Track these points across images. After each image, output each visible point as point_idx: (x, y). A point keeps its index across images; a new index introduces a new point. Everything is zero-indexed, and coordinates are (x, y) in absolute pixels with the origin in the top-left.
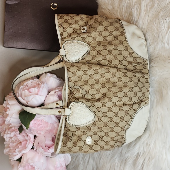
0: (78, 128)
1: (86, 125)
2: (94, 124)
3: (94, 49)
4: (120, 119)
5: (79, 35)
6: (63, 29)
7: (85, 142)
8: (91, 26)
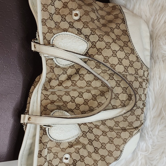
1: (68, 140)
3: (93, 45)
4: (109, 140)
5: (71, 25)
6: (49, 16)
7: (61, 159)
8: (87, 13)
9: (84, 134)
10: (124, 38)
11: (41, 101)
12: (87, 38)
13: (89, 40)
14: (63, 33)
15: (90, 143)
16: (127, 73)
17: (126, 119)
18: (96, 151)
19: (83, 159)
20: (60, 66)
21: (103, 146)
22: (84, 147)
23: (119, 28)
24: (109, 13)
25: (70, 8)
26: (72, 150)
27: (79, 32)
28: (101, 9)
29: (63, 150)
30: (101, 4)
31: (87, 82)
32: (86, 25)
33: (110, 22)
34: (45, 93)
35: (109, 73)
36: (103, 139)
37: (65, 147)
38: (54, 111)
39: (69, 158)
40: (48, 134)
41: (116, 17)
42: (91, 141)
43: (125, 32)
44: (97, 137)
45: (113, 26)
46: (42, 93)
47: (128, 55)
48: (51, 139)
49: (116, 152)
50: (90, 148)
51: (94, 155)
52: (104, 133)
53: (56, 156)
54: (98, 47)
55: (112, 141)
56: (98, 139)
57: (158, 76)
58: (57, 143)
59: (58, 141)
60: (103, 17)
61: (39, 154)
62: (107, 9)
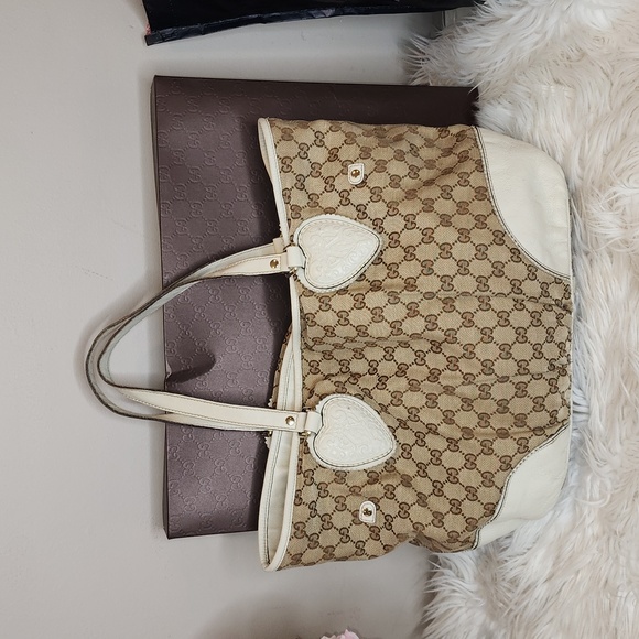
0: (340, 476)
1: (365, 467)
2: (390, 466)
3: (394, 241)
4: (464, 461)
5: (345, 198)
6: (295, 181)
7: (355, 514)
8: (380, 166)
9: (406, 451)
10: (478, 208)
11: (304, 378)
12: (377, 225)
13: (381, 230)
14: (323, 216)
15: (421, 472)
16: (488, 293)
17: (505, 407)
18: (438, 490)
19: (406, 512)
20: (315, 290)
21: (453, 477)
22: (406, 481)
23: (466, 183)
24: (448, 152)
25: (343, 159)
26: (377, 489)
27: (361, 213)
28: (429, 143)
29: (355, 491)
30: (431, 132)
31: (392, 325)
32: (376, 195)
33: (448, 172)
34: (310, 356)
35: (443, 298)
36: (452, 459)
37: (359, 483)
38: (328, 398)
39: (374, 512)
40: (312, 451)
41: (463, 158)
42: (423, 467)
43: (483, 193)
44: (437, 456)
45: (451, 180)
46: (303, 358)
47: (483, 248)
48: (321, 463)
49: (487, 490)
50: (424, 486)
51: (432, 500)
52: (453, 444)
53: (341, 505)
54: (404, 243)
55: (472, 463)
56: (438, 459)
57: (602, 295)
58: (337, 473)
59: (339, 469)
60: (430, 164)
61: (296, 497)
62: (445, 143)
